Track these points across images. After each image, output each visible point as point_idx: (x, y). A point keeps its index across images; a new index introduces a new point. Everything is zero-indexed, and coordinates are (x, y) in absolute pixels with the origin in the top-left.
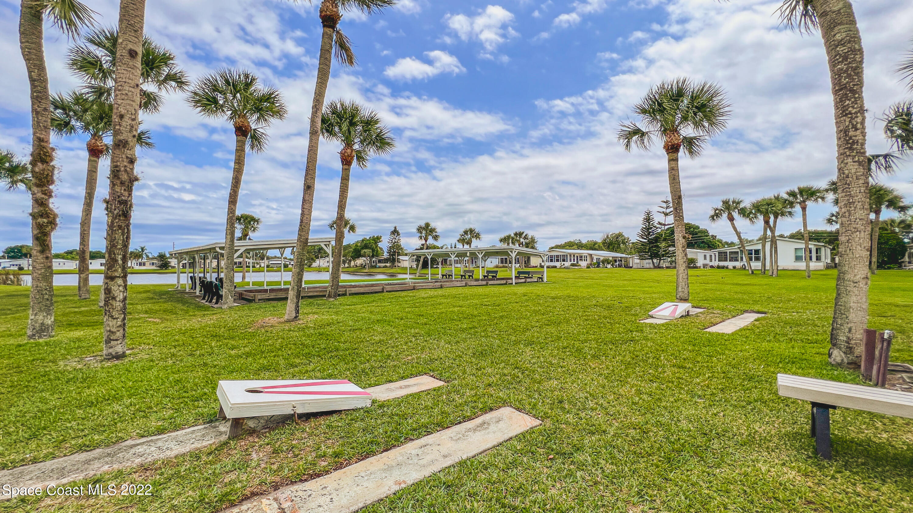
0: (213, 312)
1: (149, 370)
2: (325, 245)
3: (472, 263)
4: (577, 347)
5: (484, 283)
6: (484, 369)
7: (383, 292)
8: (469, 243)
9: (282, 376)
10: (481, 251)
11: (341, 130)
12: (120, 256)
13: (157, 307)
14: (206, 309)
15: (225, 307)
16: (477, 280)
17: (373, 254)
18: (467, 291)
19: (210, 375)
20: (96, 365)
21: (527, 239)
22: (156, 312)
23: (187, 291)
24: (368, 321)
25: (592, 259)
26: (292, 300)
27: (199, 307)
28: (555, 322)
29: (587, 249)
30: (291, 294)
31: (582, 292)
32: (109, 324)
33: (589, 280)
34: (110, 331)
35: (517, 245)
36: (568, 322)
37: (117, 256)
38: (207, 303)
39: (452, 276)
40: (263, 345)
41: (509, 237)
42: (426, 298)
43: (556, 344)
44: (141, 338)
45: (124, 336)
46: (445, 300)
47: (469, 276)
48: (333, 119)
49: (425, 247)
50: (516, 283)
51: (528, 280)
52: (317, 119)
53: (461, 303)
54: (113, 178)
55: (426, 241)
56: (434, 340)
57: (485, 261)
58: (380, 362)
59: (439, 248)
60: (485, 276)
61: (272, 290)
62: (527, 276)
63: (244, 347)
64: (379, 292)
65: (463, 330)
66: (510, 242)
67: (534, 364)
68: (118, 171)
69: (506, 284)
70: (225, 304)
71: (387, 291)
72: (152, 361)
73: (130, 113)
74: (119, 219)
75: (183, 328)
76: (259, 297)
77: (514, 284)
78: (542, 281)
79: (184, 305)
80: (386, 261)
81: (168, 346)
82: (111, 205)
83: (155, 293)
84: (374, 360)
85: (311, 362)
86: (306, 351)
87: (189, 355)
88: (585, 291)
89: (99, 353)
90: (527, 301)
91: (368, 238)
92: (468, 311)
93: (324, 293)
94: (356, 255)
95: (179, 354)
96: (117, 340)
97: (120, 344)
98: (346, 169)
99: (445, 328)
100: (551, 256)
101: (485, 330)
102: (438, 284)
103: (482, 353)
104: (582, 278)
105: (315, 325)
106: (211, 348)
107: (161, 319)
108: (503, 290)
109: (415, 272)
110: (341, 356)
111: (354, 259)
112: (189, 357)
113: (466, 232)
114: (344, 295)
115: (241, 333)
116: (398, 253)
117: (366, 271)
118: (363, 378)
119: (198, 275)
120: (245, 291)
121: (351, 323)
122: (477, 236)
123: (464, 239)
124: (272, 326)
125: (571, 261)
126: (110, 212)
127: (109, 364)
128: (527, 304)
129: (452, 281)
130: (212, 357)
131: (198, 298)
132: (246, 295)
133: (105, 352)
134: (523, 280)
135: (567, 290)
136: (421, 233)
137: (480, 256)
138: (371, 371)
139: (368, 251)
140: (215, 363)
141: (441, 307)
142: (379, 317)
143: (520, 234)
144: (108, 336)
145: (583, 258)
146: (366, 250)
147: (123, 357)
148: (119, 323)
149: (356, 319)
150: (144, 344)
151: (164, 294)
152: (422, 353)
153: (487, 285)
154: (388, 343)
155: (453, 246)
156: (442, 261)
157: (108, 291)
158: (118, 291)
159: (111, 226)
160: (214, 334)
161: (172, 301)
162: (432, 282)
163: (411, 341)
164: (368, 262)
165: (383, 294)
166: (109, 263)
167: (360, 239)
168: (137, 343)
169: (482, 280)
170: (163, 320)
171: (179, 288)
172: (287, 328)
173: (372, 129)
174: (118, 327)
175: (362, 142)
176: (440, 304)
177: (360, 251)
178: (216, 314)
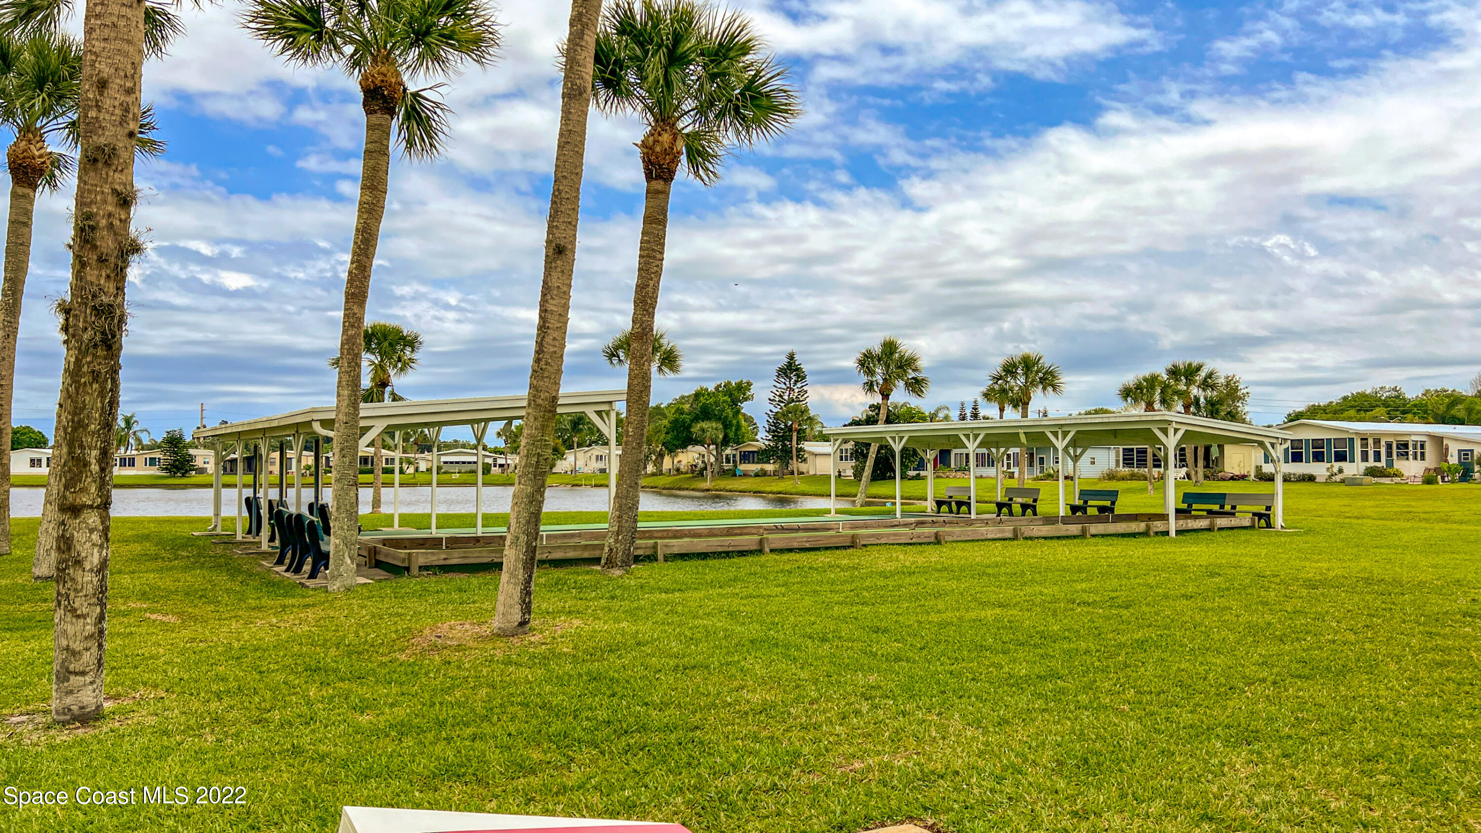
0: (308, 600)
1: (159, 758)
2: (599, 413)
3: (1031, 464)
4: (1416, 760)
5: (1075, 529)
6: (1098, 815)
7: (760, 551)
8: (1021, 402)
9: (497, 797)
10: (1061, 428)
11: (644, 79)
12: (95, 453)
13: (167, 582)
14: (288, 590)
15: (334, 586)
16: (1050, 520)
17: (726, 436)
18: (1018, 552)
19: (310, 782)
20: (35, 738)
21: (1213, 387)
22: (168, 594)
23: (239, 538)
24: (724, 642)
25: (1443, 453)
26: (512, 575)
27: (272, 586)
28: (1328, 669)
29: (1425, 420)
30: (511, 556)
31: (1415, 567)
32: (65, 631)
33: (1437, 526)
34: (67, 649)
35: (1180, 408)
36: (1372, 668)
37: (87, 451)
38: (287, 575)
39: (969, 505)
40: (441, 704)
41: (1152, 381)
42: (892, 574)
43: (1338, 744)
44: (136, 667)
45: (100, 664)
46: (954, 584)
47: (1025, 507)
48: (623, 48)
49: (883, 416)
50: (1178, 532)
51: (1221, 522)
52: (584, 54)
53: (1004, 594)
54: (82, 248)
55: (885, 396)
56: (929, 710)
57: (1076, 459)
58: (769, 772)
59: (923, 419)
60: (1074, 509)
61: (454, 542)
62: (1216, 508)
63: (392, 705)
64: (751, 552)
65: (1017, 684)
66: (1157, 397)
67: (1266, 809)
68: (93, 228)
69: (1145, 534)
70: (334, 578)
71: (772, 551)
72: (165, 733)
73: (122, 74)
74: (95, 356)
75: (236, 645)
76: (422, 561)
77: (1173, 533)
78: (1269, 525)
79: (232, 577)
80: (763, 455)
81: (203, 694)
82: (76, 316)
83: (160, 542)
84: (753, 767)
85: (572, 760)
86: (557, 726)
87: (255, 722)
88: (1423, 562)
89: (41, 706)
90: (1221, 592)
91: (711, 387)
92: (1028, 621)
93: (596, 554)
94: (676, 438)
95: (231, 716)
96: (83, 673)
97: (91, 683)
98: (658, 192)
99: (960, 674)
100: (1296, 443)
101: (1089, 687)
102: (928, 531)
103: (1086, 761)
104: (1409, 515)
105: (574, 648)
106: (309, 703)
107: (180, 614)
108: (1138, 552)
109: (852, 490)
110: (657, 747)
111: (671, 451)
112: (254, 727)
113: (1010, 369)
114: (651, 558)
115: (382, 665)
116: (799, 431)
117: (707, 485)
118: (723, 818)
119: (266, 494)
120: (385, 542)
121: (675, 647)
122: (1048, 380)
123: (1003, 391)
124: (459, 648)
125: (1365, 458)
126: (74, 336)
127: (63, 737)
128: (1223, 602)
129: (970, 523)
130: (313, 731)
131: (265, 559)
132: (386, 555)
133: (54, 704)
134: (1204, 523)
135: (1357, 557)
136: (870, 372)
137: (1060, 444)
138: (746, 800)
139: (712, 428)
140: (323, 748)
141: (941, 605)
142: (755, 630)
143: (1190, 372)
144: (63, 661)
145: (1411, 450)
146: (705, 425)
147: (97, 720)
148: (90, 629)
149: (688, 634)
150: (145, 684)
151: (184, 546)
152: (895, 753)
153: (1083, 535)
154: (789, 714)
155: (968, 412)
156: (935, 460)
157: (65, 543)
158: (88, 544)
159: (74, 373)
160: (313, 664)
161: (202, 566)
162: (906, 525)
163: (857, 713)
164: (712, 459)
165: (763, 558)
166: (70, 470)
167: (689, 390)
168: (128, 683)
169: (1065, 520)
170: (186, 618)
171: (219, 531)
172: (499, 655)
173: (732, 70)
174: (86, 638)
175: (701, 111)
176: (938, 595)
177: (690, 426)
178: (314, 605)
